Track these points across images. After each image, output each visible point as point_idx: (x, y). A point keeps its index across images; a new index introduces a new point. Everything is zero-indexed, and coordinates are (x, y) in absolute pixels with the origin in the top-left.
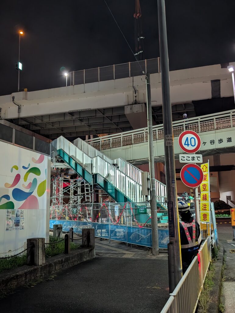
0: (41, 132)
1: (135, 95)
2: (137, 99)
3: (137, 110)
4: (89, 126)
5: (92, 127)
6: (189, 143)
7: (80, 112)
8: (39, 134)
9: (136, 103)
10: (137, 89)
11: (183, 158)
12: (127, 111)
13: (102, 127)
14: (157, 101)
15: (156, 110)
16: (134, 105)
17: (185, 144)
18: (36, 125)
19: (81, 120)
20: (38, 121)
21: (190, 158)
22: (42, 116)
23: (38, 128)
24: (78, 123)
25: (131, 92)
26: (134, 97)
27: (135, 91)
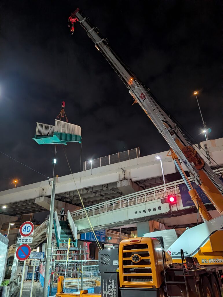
0: (73, 203)
1: (124, 174)
2: (125, 176)
3: (124, 185)
4: (103, 196)
5: (105, 197)
6: (26, 230)
7: (92, 188)
8: (71, 203)
9: (125, 179)
10: (125, 169)
11: (20, 240)
12: (119, 185)
13: (111, 196)
14: (138, 177)
15: (141, 183)
16: (123, 181)
17: (23, 231)
18: (66, 198)
19: (95, 193)
20: (67, 196)
21: (25, 240)
22: (69, 192)
23: (68, 200)
24: (94, 195)
25: (121, 172)
26: (124, 175)
27: (124, 171)
